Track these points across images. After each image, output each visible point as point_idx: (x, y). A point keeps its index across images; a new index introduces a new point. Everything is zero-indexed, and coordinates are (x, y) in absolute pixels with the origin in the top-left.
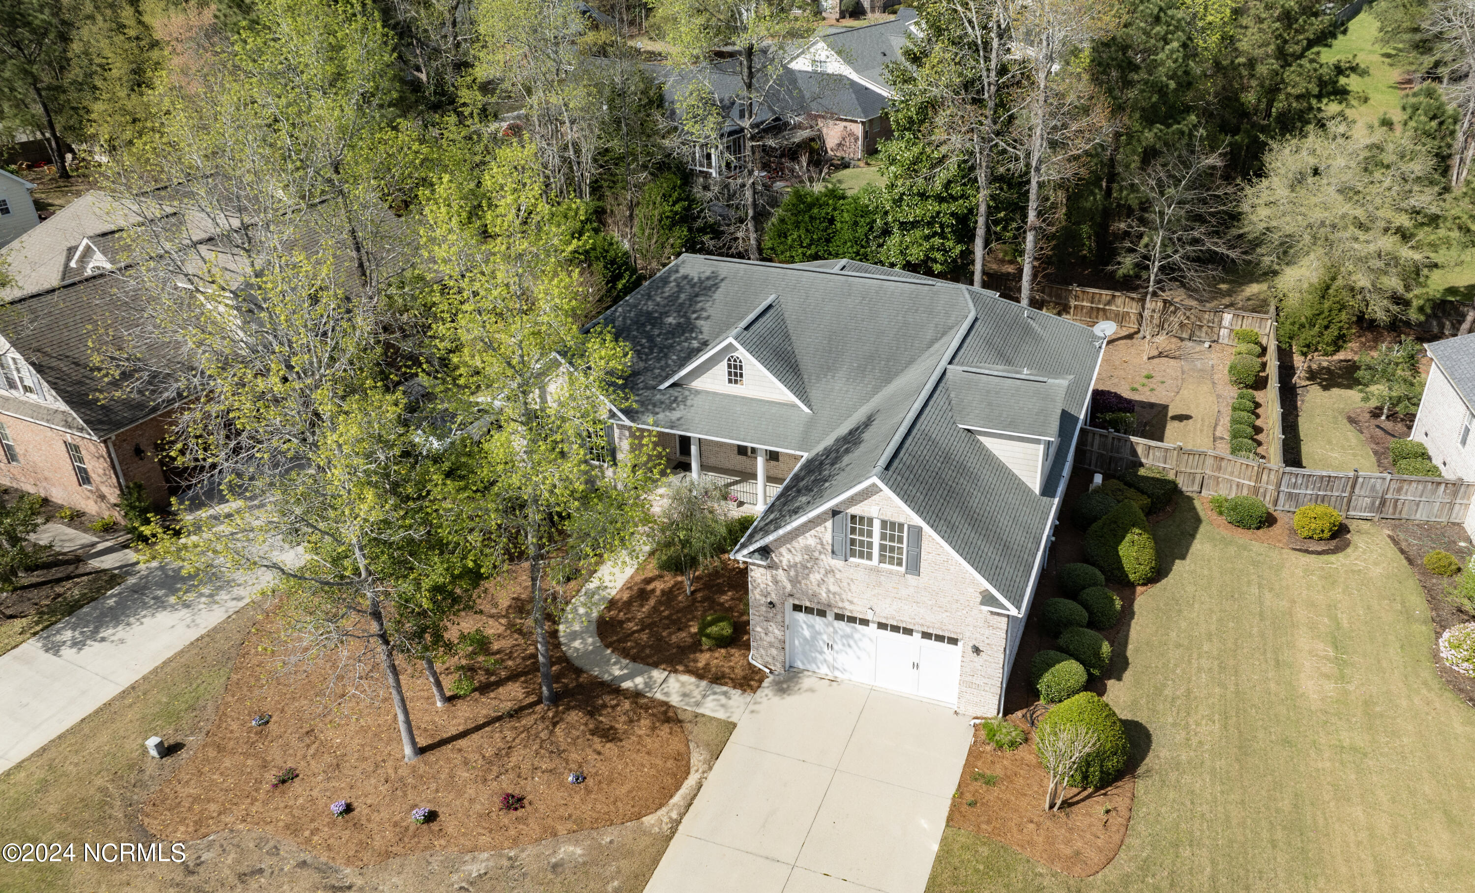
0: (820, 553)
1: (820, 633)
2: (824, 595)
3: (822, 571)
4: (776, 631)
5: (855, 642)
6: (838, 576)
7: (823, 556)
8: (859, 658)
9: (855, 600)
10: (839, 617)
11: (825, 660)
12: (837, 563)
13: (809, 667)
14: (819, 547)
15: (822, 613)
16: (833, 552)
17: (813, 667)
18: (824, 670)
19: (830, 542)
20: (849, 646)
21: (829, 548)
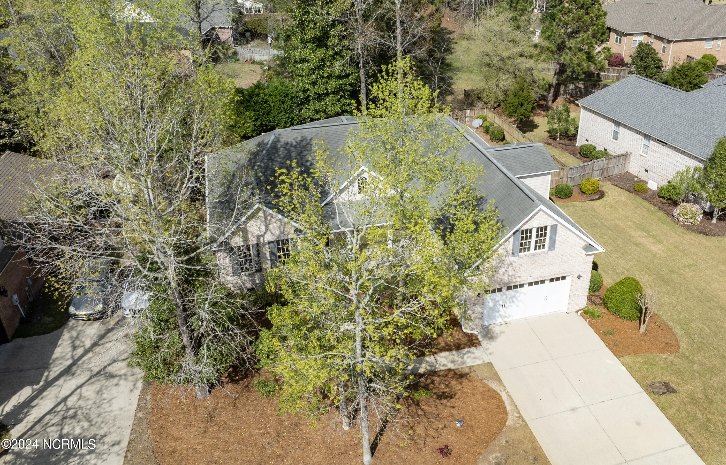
0: (506, 256)
1: (498, 301)
2: (506, 278)
3: (506, 266)
4: (479, 309)
5: (517, 299)
6: (514, 266)
7: (507, 258)
8: (518, 306)
9: (522, 275)
10: (509, 288)
11: (500, 315)
12: (515, 259)
13: (491, 322)
14: (505, 253)
15: (500, 290)
16: (513, 253)
17: (494, 321)
18: (499, 320)
19: (511, 248)
20: (513, 302)
21: (510, 252)
